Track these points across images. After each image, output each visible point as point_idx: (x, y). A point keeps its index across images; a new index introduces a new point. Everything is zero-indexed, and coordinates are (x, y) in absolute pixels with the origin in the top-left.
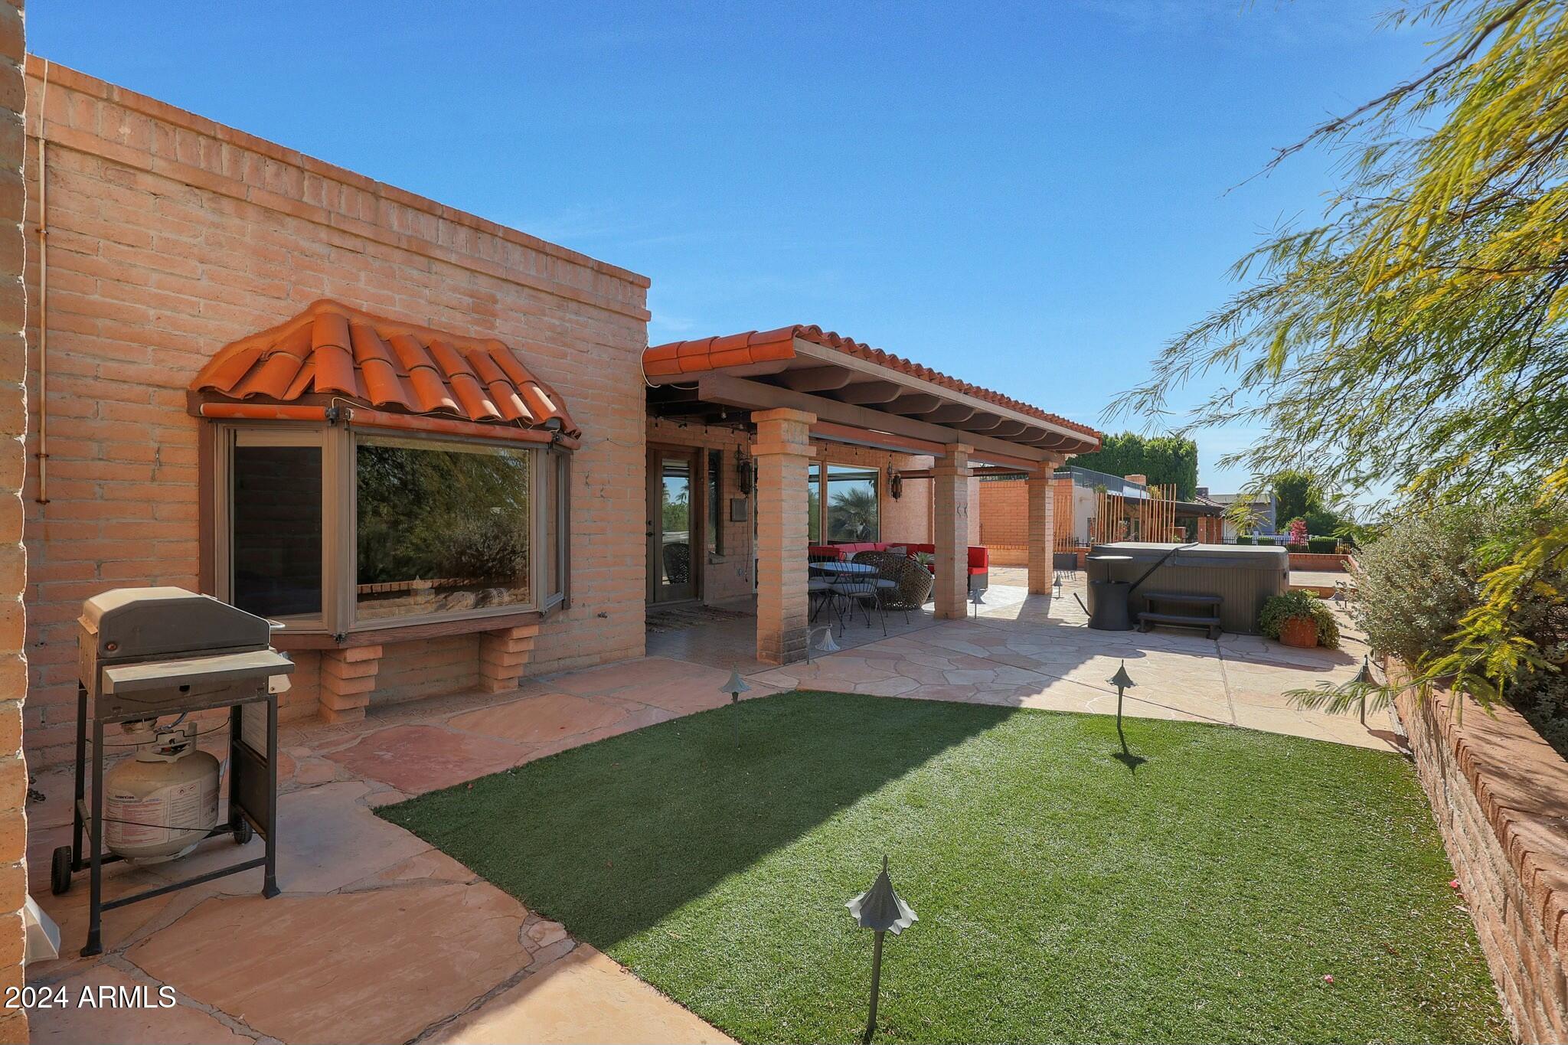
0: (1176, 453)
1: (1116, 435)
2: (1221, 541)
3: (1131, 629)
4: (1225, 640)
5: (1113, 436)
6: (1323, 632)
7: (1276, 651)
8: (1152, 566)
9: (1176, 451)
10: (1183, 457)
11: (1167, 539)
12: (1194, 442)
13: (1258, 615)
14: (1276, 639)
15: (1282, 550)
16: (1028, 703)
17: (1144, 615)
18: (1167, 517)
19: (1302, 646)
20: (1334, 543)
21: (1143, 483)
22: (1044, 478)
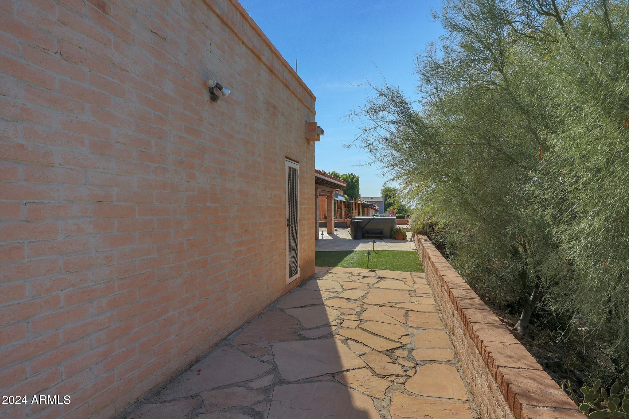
0: (352, 181)
1: (329, 173)
2: (368, 215)
3: (363, 239)
4: (384, 239)
5: (328, 173)
6: (404, 236)
7: (395, 241)
8: (367, 223)
9: (352, 180)
10: (355, 183)
11: (360, 215)
12: (358, 177)
13: (391, 233)
14: (395, 239)
15: (395, 217)
16: (355, 250)
17: (366, 235)
18: (360, 209)
19: (400, 240)
20: (404, 216)
21: (343, 194)
22: (332, 197)
